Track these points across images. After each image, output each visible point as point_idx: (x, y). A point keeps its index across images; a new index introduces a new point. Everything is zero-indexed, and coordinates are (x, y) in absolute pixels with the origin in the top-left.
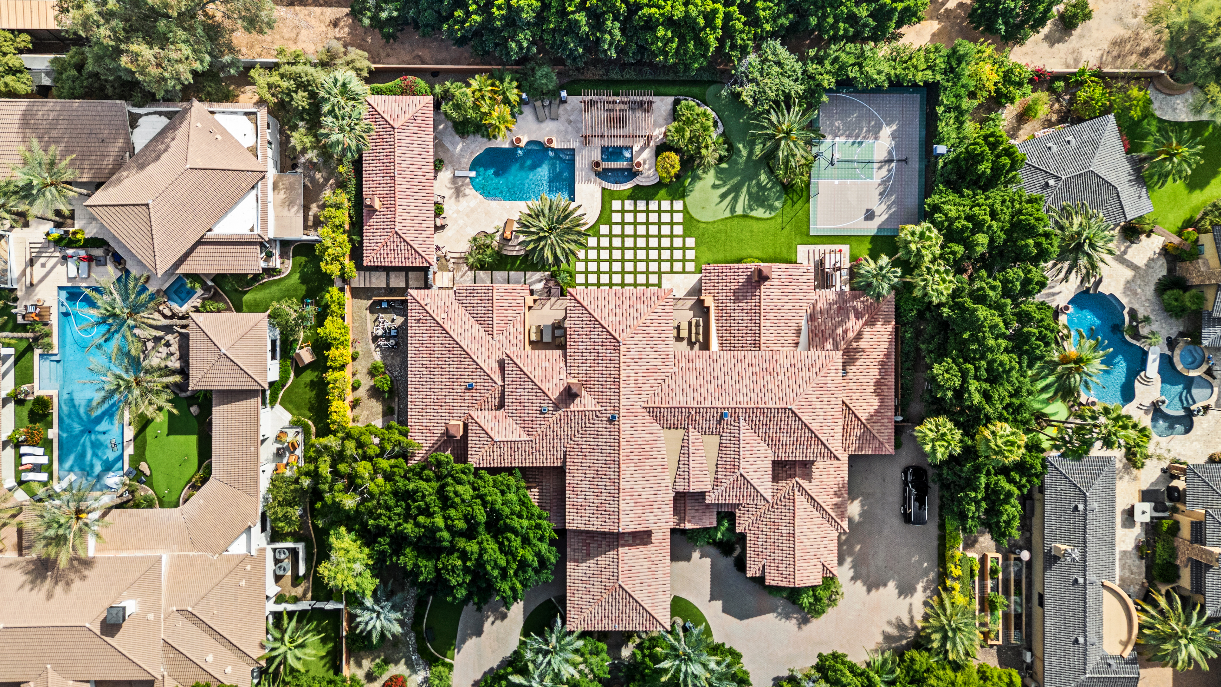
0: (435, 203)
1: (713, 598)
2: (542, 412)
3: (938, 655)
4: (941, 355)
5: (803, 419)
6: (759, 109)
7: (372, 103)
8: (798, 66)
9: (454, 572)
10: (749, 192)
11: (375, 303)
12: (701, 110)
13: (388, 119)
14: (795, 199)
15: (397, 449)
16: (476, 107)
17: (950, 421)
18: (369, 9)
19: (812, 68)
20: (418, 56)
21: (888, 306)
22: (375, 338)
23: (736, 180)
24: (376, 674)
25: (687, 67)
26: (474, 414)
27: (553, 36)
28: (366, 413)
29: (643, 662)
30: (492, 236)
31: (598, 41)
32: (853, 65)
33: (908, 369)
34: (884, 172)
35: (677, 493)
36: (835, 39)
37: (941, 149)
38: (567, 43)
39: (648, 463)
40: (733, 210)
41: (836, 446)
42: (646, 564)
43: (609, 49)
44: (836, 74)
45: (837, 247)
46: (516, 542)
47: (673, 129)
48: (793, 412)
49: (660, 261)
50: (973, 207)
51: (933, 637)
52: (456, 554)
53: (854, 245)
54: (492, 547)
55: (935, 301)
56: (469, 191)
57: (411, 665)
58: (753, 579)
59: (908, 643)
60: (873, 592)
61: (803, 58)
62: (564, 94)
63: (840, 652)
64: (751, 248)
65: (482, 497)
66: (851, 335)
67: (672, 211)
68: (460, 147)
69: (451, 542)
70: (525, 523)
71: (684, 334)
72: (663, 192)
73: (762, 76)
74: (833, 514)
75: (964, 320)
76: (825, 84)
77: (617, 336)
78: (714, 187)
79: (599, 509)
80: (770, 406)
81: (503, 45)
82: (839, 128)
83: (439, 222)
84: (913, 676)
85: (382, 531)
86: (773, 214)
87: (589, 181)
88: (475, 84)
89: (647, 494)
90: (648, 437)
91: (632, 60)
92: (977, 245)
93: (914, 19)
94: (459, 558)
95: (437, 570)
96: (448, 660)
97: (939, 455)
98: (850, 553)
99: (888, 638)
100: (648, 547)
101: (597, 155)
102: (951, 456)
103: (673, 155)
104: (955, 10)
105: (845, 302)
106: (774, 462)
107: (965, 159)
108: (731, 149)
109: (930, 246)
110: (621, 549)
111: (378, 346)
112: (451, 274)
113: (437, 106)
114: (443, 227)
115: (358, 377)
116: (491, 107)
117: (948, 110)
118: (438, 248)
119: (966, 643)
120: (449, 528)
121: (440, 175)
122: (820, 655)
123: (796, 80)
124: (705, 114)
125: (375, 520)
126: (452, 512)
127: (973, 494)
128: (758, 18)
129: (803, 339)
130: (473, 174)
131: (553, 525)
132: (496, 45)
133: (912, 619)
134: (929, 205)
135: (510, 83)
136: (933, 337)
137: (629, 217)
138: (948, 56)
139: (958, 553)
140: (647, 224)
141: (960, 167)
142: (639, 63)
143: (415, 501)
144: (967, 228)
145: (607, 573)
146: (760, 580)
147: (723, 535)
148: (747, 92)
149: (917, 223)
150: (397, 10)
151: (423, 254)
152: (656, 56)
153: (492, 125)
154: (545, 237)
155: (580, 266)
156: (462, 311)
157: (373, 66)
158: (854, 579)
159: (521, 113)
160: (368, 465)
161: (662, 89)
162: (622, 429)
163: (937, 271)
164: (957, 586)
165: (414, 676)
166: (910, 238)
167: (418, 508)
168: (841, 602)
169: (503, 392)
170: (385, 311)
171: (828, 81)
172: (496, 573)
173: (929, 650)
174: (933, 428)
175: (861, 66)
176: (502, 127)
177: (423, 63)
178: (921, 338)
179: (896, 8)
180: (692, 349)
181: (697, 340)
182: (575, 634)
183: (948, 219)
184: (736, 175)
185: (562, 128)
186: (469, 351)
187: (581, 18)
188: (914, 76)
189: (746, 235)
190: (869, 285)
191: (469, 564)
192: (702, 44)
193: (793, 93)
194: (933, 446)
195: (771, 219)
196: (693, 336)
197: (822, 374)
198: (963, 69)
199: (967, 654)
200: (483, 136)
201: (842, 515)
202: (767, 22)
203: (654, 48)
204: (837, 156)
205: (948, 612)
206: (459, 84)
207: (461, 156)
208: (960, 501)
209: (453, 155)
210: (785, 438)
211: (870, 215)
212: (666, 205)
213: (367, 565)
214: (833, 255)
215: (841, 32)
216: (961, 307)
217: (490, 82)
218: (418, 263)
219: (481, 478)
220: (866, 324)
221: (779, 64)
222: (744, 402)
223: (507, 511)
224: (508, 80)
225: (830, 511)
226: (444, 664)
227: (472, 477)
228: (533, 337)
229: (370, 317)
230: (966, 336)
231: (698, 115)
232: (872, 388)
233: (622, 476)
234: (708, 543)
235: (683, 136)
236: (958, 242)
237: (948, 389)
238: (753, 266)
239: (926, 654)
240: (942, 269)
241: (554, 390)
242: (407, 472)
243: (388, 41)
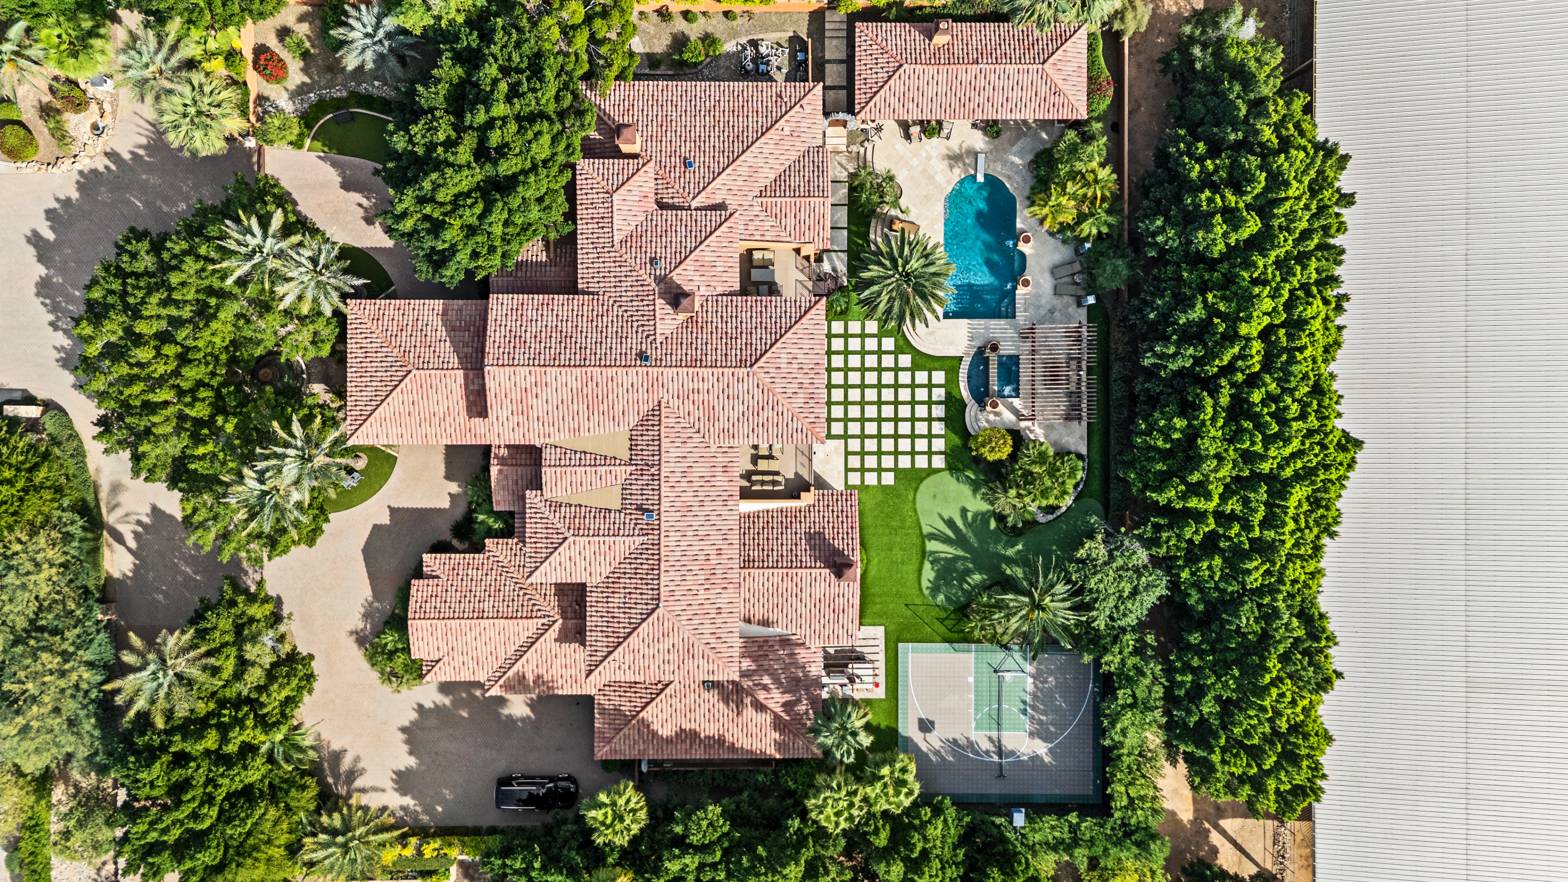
0: (940, 123)
1: (393, 511)
2: (653, 261)
3: (311, 824)
4: (733, 817)
5: (644, 625)
6: (1072, 567)
7: (1077, 35)
8: (1131, 620)
9: (429, 130)
10: (957, 558)
11: (804, 44)
12: (1070, 487)
13: (1055, 56)
14: (947, 622)
15: (601, 62)
16: (1073, 175)
17: (641, 830)
18: (1203, 32)
19: (1129, 639)
20: (1139, 107)
21: (800, 750)
22: (754, 44)
23: (973, 540)
24: (288, 39)
25: (1130, 465)
26: (650, 167)
27: (1170, 279)
28: (652, 30)
29: (302, 406)
30: (895, 204)
31: (1166, 339)
32: (1134, 696)
33: (713, 779)
34: (985, 745)
35: (540, 450)
36: (1169, 671)
37: (1019, 819)
38: (1162, 296)
39: (583, 408)
40: (932, 537)
41: (606, 673)
42: (441, 410)
43: (1155, 355)
44: (1121, 673)
45: (882, 680)
46: (470, 216)
47: (1043, 448)
48: (653, 610)
49: (863, 437)
50: (941, 861)
51: (336, 816)
52: (453, 135)
53: (885, 705)
54: (465, 181)
55: (811, 803)
56: (958, 173)
57: (300, 92)
58: (420, 563)
59: (330, 785)
60: (403, 736)
61: (1141, 627)
62: (1091, 300)
63: (315, 685)
64: (879, 562)
65: (534, 168)
66: (761, 695)
67: (930, 453)
68: (1017, 160)
69: (471, 127)
70: (498, 230)
71: (763, 465)
72: (956, 440)
73: (1118, 569)
74: (510, 673)
75: (783, 848)
76: (1108, 658)
77: (760, 364)
78: (964, 511)
79: (516, 339)
80: (662, 578)
81: (1158, 209)
82: (1047, 682)
83: (915, 130)
84: (280, 789)
85: (487, 37)
86: (926, 592)
87: (972, 339)
88: (1104, 174)
89: (538, 407)
90: (618, 409)
91: (1138, 388)
92: (888, 865)
93: (1197, 780)
94: (448, 137)
95: (432, 110)
96: (308, 142)
97: (592, 813)
98: (456, 703)
99: (337, 757)
100: (464, 413)
101: (1007, 349)
102: (593, 830)
103: (1008, 449)
104: (1208, 843)
105: (807, 689)
106: (584, 585)
107: (1006, 850)
108: (1015, 533)
109: (886, 794)
110: (461, 373)
111: (744, 49)
112: (844, 148)
113: (1075, 125)
114: (908, 137)
115: (702, 20)
116: (1073, 197)
117: (1074, 829)
118: (879, 129)
119: (327, 862)
120: (490, 124)
121: (978, 135)
122: (311, 657)
123: (1111, 618)
124: (1065, 492)
125: (503, 28)
126: (513, 127)
127: (537, 865)
128: (1198, 560)
129: (756, 630)
130: (980, 178)
131: (494, 272)
132: (1158, 202)
133: (363, 791)
134: (942, 802)
135: (1106, 222)
136: (759, 809)
137: (921, 394)
138: (1147, 829)
139: (455, 853)
140: (913, 419)
141: (994, 845)
142: (1133, 399)
143: (528, 80)
144: (912, 851)
145: (427, 354)
146: (419, 574)
147: (483, 522)
148: (1095, 548)
149: (918, 777)
150: (1204, 68)
151: (872, 104)
152: (1145, 420)
153: (1049, 197)
154: (896, 267)
155: (855, 327)
156: (793, 155)
157: (1126, 39)
158: (420, 708)
159: (1064, 242)
160: (579, 18)
161: (1096, 438)
162: (630, 370)
163: (851, 805)
164: (409, 852)
165: (286, 96)
166: (898, 766)
167: (519, 83)
168: (387, 689)
169: (682, 208)
170: (792, 56)
171: (1112, 661)
172: (427, 185)
173: (318, 811)
174: (632, 805)
175: (1132, 706)
176: (1046, 210)
177: (1130, 113)
178: (756, 795)
179: (1214, 752)
180: (742, 476)
181: (753, 483)
182: (341, 306)
183: (924, 825)
184: (981, 541)
185: (1043, 301)
186: (738, 163)
187: (1198, 313)
188: (1120, 780)
189: (897, 554)
190: (830, 718)
191: (440, 150)
192: (1162, 481)
193: (1095, 613)
194: (606, 805)
195: (921, 589)
196: (760, 478)
197: (707, 652)
198: (1128, 850)
199: (311, 864)
200: (1032, 188)
201: (509, 687)
202: (1193, 574)
203: (1157, 415)
204: (1008, 676)
205: (372, 838)
206: (1104, 153)
207: (1005, 163)
208: (529, 848)
209: (1005, 151)
210: (617, 600)
211: (926, 726)
212: (939, 445)
213: (439, 18)
214: (871, 672)
215: (1179, 678)
216: (801, 842)
217: (1108, 194)
218: (859, 98)
219: (561, 171)
220: (776, 716)
221: (1135, 592)
222: (669, 541)
223: (515, 202)
224: (1111, 220)
225: (515, 669)
226: (301, 135)
227: (561, 159)
228: (757, 255)
229: (784, 36)
230: (761, 850)
231: (1063, 483)
232: (687, 726)
233: (563, 370)
234: (471, 503)
235: (1034, 462)
236: (892, 838)
237: (686, 826)
238: (857, 557)
239: (312, 807)
240: (855, 812)
241: (685, 277)
242: (569, 74)
243: (1160, 61)
